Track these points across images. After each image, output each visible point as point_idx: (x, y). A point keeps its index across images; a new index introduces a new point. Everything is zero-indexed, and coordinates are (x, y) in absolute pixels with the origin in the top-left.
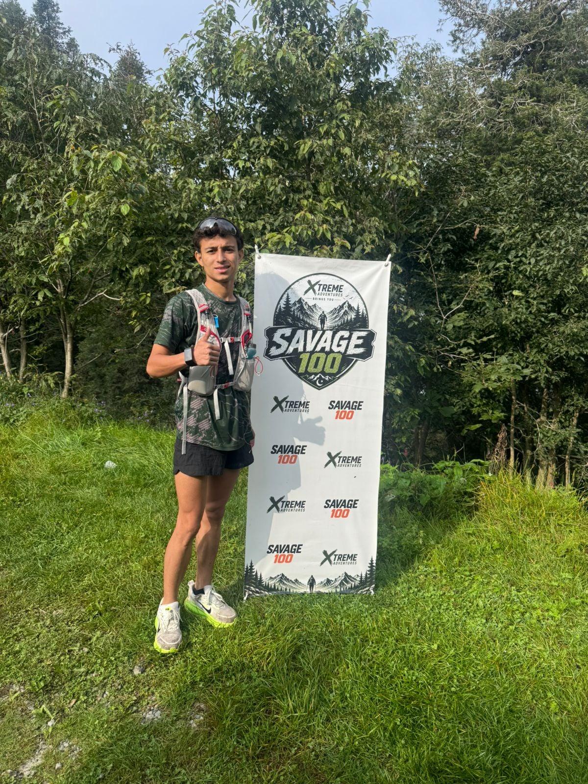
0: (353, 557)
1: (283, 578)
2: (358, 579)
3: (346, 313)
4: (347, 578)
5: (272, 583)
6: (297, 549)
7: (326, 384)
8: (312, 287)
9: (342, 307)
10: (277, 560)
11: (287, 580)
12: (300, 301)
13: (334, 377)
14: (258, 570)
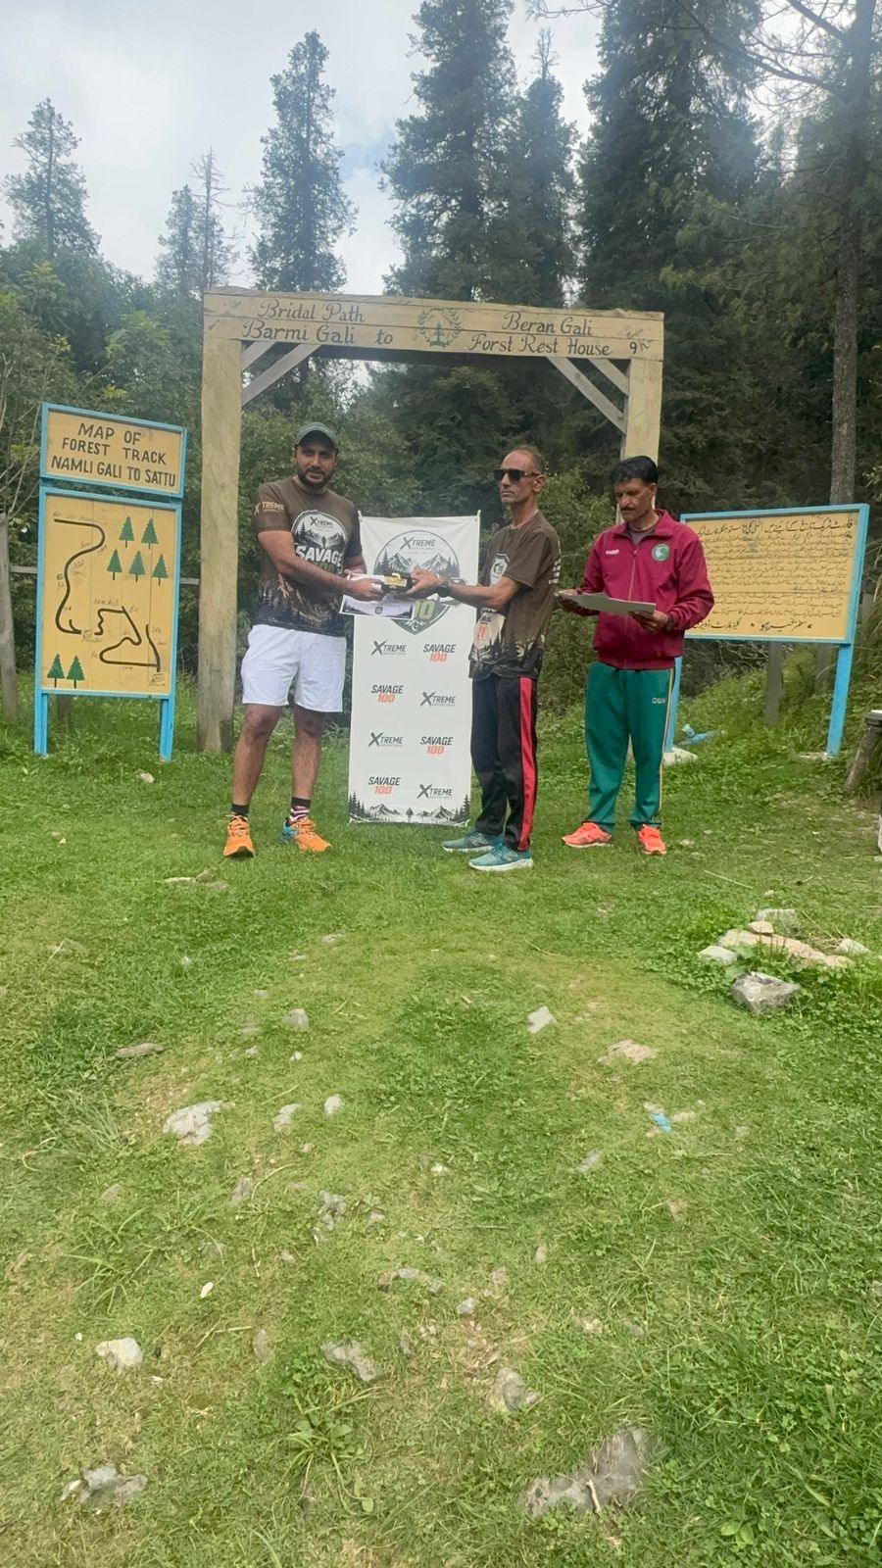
0: (448, 792)
1: (383, 809)
2: (454, 813)
3: (438, 564)
4: (443, 812)
5: (373, 812)
6: (396, 782)
7: (420, 629)
8: (407, 543)
9: (434, 559)
10: (378, 790)
11: (386, 809)
12: (396, 556)
13: (428, 623)
14: (360, 799)
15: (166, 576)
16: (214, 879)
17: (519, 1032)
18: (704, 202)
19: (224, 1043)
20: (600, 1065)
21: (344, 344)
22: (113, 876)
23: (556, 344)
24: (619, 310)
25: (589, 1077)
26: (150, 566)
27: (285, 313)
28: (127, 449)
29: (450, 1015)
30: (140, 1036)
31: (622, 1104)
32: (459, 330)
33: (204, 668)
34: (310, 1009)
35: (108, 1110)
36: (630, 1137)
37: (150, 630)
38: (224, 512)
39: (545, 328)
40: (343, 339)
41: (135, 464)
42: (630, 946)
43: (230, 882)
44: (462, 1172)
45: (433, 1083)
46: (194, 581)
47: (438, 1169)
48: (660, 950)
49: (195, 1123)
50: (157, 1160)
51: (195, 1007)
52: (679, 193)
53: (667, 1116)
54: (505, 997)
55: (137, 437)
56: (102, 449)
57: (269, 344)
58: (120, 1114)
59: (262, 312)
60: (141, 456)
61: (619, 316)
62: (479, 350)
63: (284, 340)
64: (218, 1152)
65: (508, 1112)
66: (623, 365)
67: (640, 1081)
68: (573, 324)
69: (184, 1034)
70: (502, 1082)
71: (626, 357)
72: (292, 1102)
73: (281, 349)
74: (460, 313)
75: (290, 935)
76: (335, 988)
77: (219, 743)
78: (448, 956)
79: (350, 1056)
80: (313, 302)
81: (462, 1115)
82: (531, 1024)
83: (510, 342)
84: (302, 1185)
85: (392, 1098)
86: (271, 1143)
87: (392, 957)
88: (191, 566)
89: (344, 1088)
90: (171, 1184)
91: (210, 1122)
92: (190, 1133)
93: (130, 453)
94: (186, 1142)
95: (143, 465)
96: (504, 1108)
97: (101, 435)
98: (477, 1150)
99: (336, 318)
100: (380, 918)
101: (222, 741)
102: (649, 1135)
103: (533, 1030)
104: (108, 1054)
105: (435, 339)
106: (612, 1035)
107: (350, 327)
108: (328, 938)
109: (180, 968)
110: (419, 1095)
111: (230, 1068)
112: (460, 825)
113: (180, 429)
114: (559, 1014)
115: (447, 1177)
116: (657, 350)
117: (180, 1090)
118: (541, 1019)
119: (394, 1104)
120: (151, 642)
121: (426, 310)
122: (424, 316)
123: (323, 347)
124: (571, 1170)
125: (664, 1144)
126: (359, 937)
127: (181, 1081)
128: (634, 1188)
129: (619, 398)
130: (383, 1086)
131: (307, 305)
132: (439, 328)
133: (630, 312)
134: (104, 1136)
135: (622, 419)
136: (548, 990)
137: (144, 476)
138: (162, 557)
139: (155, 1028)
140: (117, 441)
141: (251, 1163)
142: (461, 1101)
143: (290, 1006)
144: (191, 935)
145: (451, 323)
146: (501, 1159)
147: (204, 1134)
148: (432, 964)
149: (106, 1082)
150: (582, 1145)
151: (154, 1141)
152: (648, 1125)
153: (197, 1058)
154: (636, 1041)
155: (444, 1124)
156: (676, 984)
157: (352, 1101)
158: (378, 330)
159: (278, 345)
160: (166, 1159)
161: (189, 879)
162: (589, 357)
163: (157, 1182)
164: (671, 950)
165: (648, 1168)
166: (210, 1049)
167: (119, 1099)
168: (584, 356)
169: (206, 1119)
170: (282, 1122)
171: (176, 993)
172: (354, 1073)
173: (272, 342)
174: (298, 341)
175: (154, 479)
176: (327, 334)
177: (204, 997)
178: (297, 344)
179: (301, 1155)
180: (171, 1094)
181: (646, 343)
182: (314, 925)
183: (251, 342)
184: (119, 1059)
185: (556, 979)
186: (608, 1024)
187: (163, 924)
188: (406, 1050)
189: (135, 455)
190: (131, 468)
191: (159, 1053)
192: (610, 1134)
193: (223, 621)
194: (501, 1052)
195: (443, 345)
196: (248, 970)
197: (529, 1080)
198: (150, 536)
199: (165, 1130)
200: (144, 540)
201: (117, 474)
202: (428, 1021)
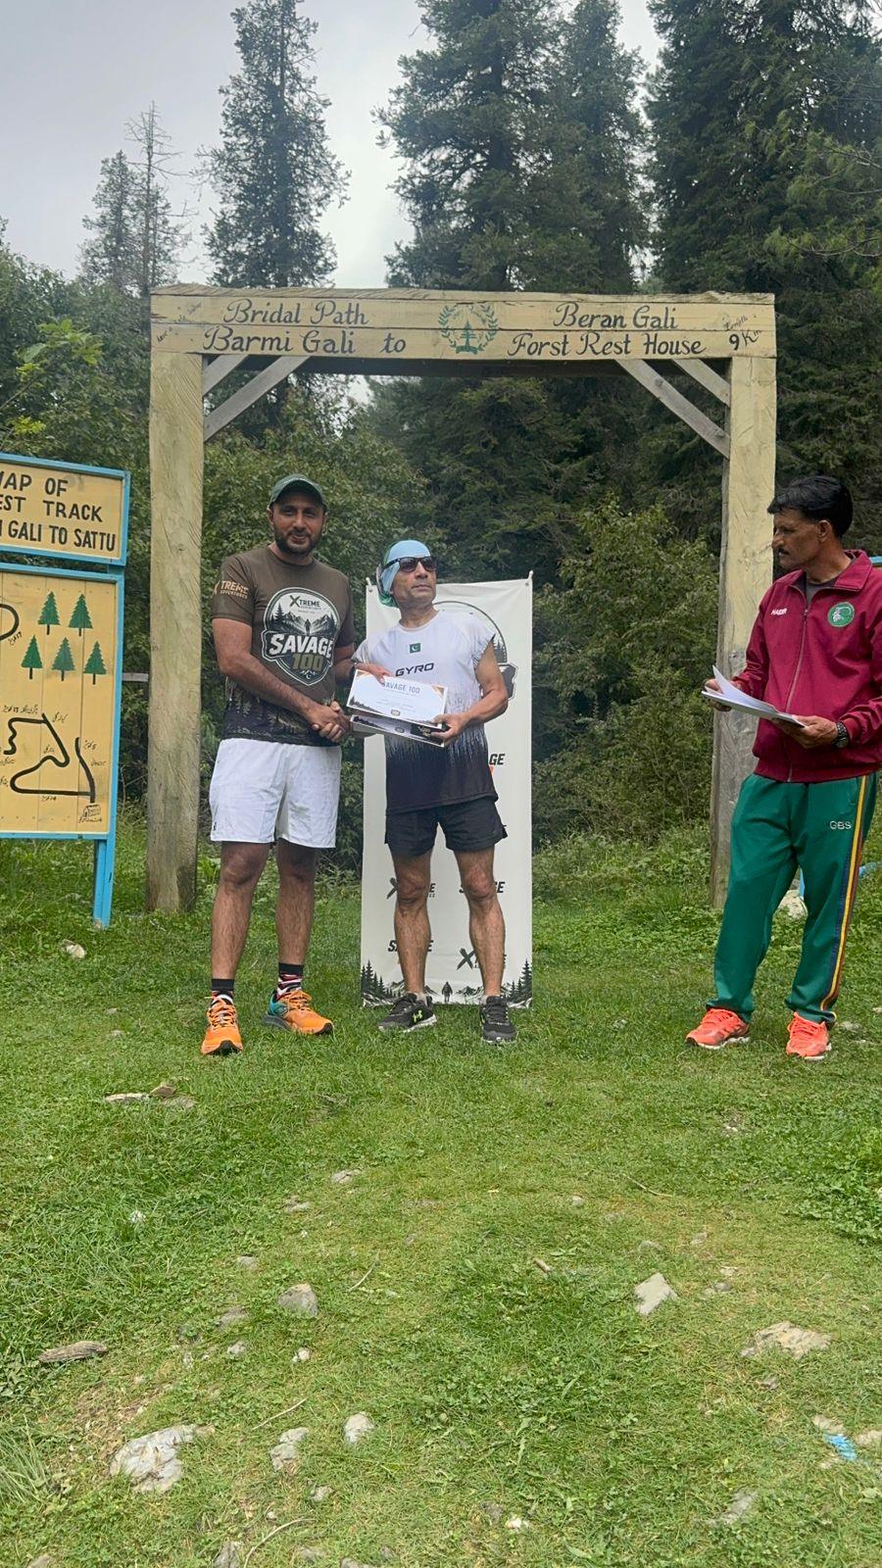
2: (510, 989)
5: (393, 990)
14: (377, 971)
15: (103, 672)
16: (175, 1095)
17: (623, 1314)
18: (819, 144)
19: (195, 1337)
20: (745, 1361)
21: (340, 354)
22: (32, 1096)
23: (627, 342)
24: (713, 293)
25: (730, 1379)
26: (80, 660)
27: (259, 317)
28: (49, 503)
29: (521, 1288)
30: (73, 1331)
31: (780, 1420)
32: (494, 330)
33: (155, 795)
34: (317, 1284)
35: (31, 1441)
36: (796, 1469)
37: (82, 744)
38: (181, 581)
39: (611, 323)
40: (338, 347)
41: (60, 522)
42: (778, 1181)
43: (199, 1098)
44: (550, 1527)
45: (501, 1393)
46: (142, 677)
47: (516, 1522)
48: (822, 1187)
49: (157, 1459)
50: (104, 1516)
51: (153, 1285)
52: (786, 135)
53: (849, 1437)
54: (599, 1260)
55: (63, 486)
56: (14, 503)
57: (239, 357)
58: (50, 1448)
59: (230, 315)
60: (68, 512)
61: (713, 301)
62: (523, 355)
63: (259, 352)
64: (192, 1503)
65: (613, 1434)
66: (721, 366)
67: (804, 1385)
68: (650, 314)
69: (137, 1324)
70: (601, 1388)
71: (725, 355)
72: (299, 1425)
73: (256, 364)
74: (495, 307)
75: (286, 1173)
76: (353, 1251)
77: (177, 899)
78: (514, 1199)
79: (379, 1353)
80: (298, 300)
81: (546, 1440)
82: (641, 1300)
83: (565, 343)
84: (316, 1551)
85: (443, 1417)
86: (271, 1484)
87: (433, 1203)
88: (137, 659)
89: (372, 1402)
90: (124, 1553)
91: (179, 1457)
92: (149, 1474)
93: (53, 508)
94: (144, 1488)
95: (71, 524)
96: (607, 1429)
97: (14, 485)
98: (572, 1494)
99: (328, 321)
100: (413, 1144)
101: (181, 896)
102: (823, 1465)
103: (644, 1309)
104: (29, 1359)
105: (462, 343)
106: (761, 1315)
107: (348, 332)
108: (340, 1177)
109: (129, 1227)
110: (481, 1411)
111: (205, 1375)
112: (518, 1006)
113: (121, 473)
114: (680, 1285)
115: (528, 1535)
116: (768, 343)
117: (134, 1410)
118: (654, 1292)
119: (447, 1424)
120: (82, 762)
121: (451, 306)
122: (446, 314)
123: (311, 357)
124: (711, 1522)
125: (847, 1479)
126: (384, 1173)
127: (135, 1397)
128: (807, 1548)
129: (718, 411)
130: (428, 1398)
131: (290, 305)
132: (467, 329)
133: (728, 295)
134: (27, 1483)
135: (721, 438)
136: (661, 1248)
137: (72, 538)
138: (97, 645)
139: (96, 1317)
140: (36, 492)
141: (240, 1519)
142: (543, 1419)
143: (290, 1280)
144: (143, 1177)
145: (484, 321)
146: (608, 1506)
147: (171, 1475)
148: (491, 1213)
149: (26, 1399)
150: (725, 1482)
151: (99, 1488)
152: (822, 1451)
153: (157, 1361)
154: (794, 1324)
155: (520, 1453)
156: (849, 1236)
157: (384, 1420)
158: (385, 334)
159: (251, 357)
160: (117, 1514)
161: (139, 1095)
162: (674, 357)
163: (104, 1551)
164: (837, 1186)
165: (826, 1516)
166: (174, 1347)
167: (45, 1426)
168: (667, 356)
169: (172, 1452)
170: (284, 1454)
171: (124, 1264)
172: (385, 1379)
173: (245, 354)
174: (278, 353)
175: (86, 541)
176: (318, 342)
177: (163, 1268)
178: (277, 357)
179: (312, 1504)
180: (121, 1416)
181: (751, 334)
182: (319, 1158)
183: (216, 356)
184: (45, 1365)
185: (672, 1231)
186: (753, 1298)
187: (105, 1162)
188: (460, 1342)
189: (61, 511)
190: (54, 528)
191: (102, 1354)
192: (765, 1465)
193: (182, 730)
194: (597, 1343)
195: (475, 351)
196: (226, 1228)
197: (642, 1385)
198: (81, 619)
199: (114, 1471)
200: (73, 624)
201: (35, 536)
202: (489, 1297)
